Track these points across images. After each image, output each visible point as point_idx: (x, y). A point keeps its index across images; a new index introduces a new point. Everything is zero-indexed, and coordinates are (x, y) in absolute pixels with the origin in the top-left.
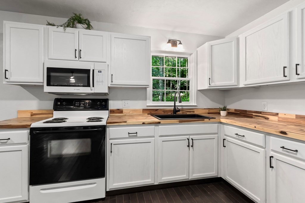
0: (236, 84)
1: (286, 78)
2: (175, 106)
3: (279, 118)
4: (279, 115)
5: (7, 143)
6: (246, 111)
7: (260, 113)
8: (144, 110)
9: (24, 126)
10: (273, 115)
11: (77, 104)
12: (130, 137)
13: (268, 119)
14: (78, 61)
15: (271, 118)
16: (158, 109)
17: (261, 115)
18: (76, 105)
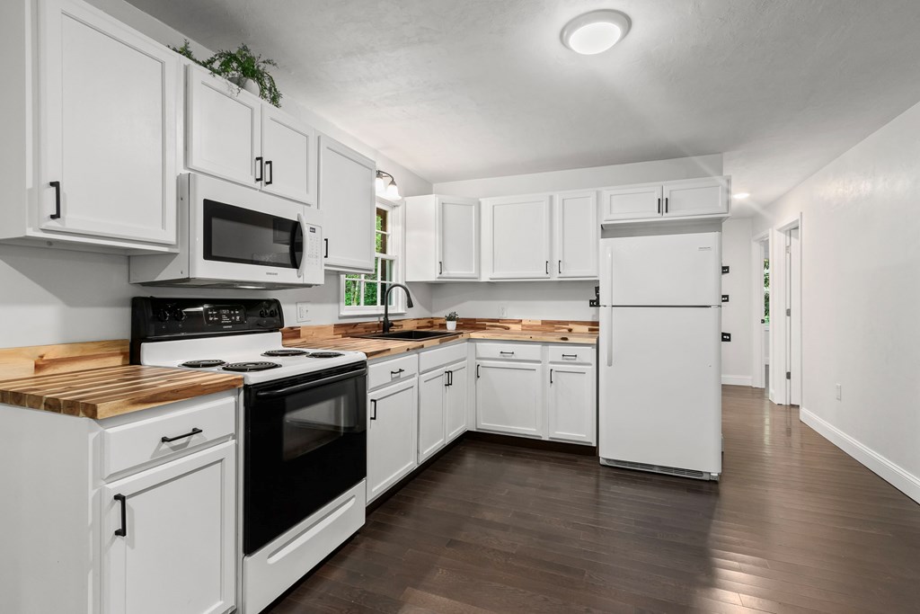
0: (476, 276)
1: (548, 276)
2: (386, 315)
3: (523, 326)
4: (523, 323)
5: (189, 446)
6: (474, 320)
7: (498, 321)
8: (337, 326)
9: (231, 383)
10: (516, 323)
11: (212, 315)
12: (394, 380)
13: (509, 328)
14: (256, 189)
15: (514, 327)
16: (357, 324)
17: (498, 324)
18: (211, 319)
